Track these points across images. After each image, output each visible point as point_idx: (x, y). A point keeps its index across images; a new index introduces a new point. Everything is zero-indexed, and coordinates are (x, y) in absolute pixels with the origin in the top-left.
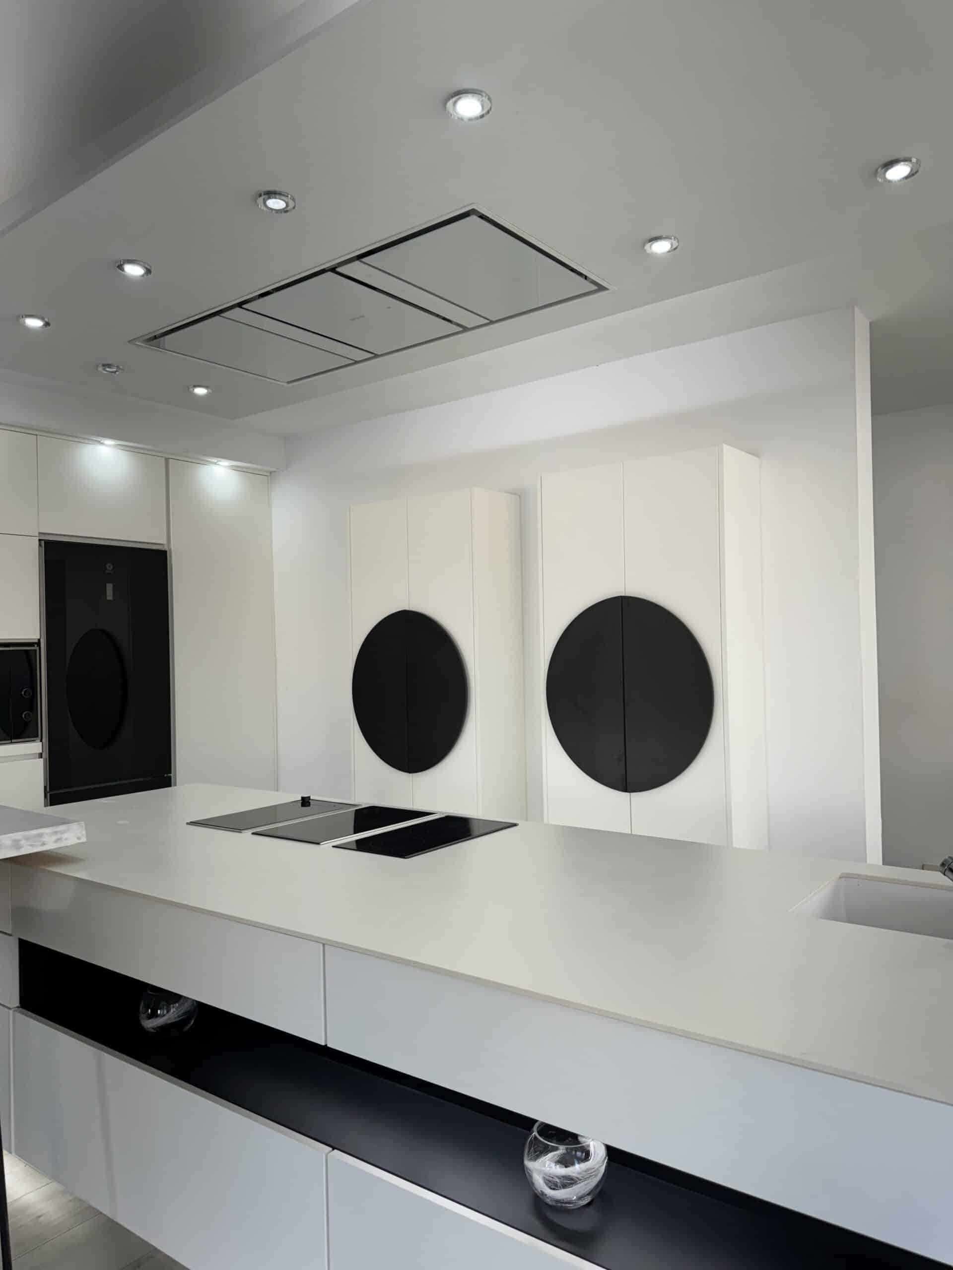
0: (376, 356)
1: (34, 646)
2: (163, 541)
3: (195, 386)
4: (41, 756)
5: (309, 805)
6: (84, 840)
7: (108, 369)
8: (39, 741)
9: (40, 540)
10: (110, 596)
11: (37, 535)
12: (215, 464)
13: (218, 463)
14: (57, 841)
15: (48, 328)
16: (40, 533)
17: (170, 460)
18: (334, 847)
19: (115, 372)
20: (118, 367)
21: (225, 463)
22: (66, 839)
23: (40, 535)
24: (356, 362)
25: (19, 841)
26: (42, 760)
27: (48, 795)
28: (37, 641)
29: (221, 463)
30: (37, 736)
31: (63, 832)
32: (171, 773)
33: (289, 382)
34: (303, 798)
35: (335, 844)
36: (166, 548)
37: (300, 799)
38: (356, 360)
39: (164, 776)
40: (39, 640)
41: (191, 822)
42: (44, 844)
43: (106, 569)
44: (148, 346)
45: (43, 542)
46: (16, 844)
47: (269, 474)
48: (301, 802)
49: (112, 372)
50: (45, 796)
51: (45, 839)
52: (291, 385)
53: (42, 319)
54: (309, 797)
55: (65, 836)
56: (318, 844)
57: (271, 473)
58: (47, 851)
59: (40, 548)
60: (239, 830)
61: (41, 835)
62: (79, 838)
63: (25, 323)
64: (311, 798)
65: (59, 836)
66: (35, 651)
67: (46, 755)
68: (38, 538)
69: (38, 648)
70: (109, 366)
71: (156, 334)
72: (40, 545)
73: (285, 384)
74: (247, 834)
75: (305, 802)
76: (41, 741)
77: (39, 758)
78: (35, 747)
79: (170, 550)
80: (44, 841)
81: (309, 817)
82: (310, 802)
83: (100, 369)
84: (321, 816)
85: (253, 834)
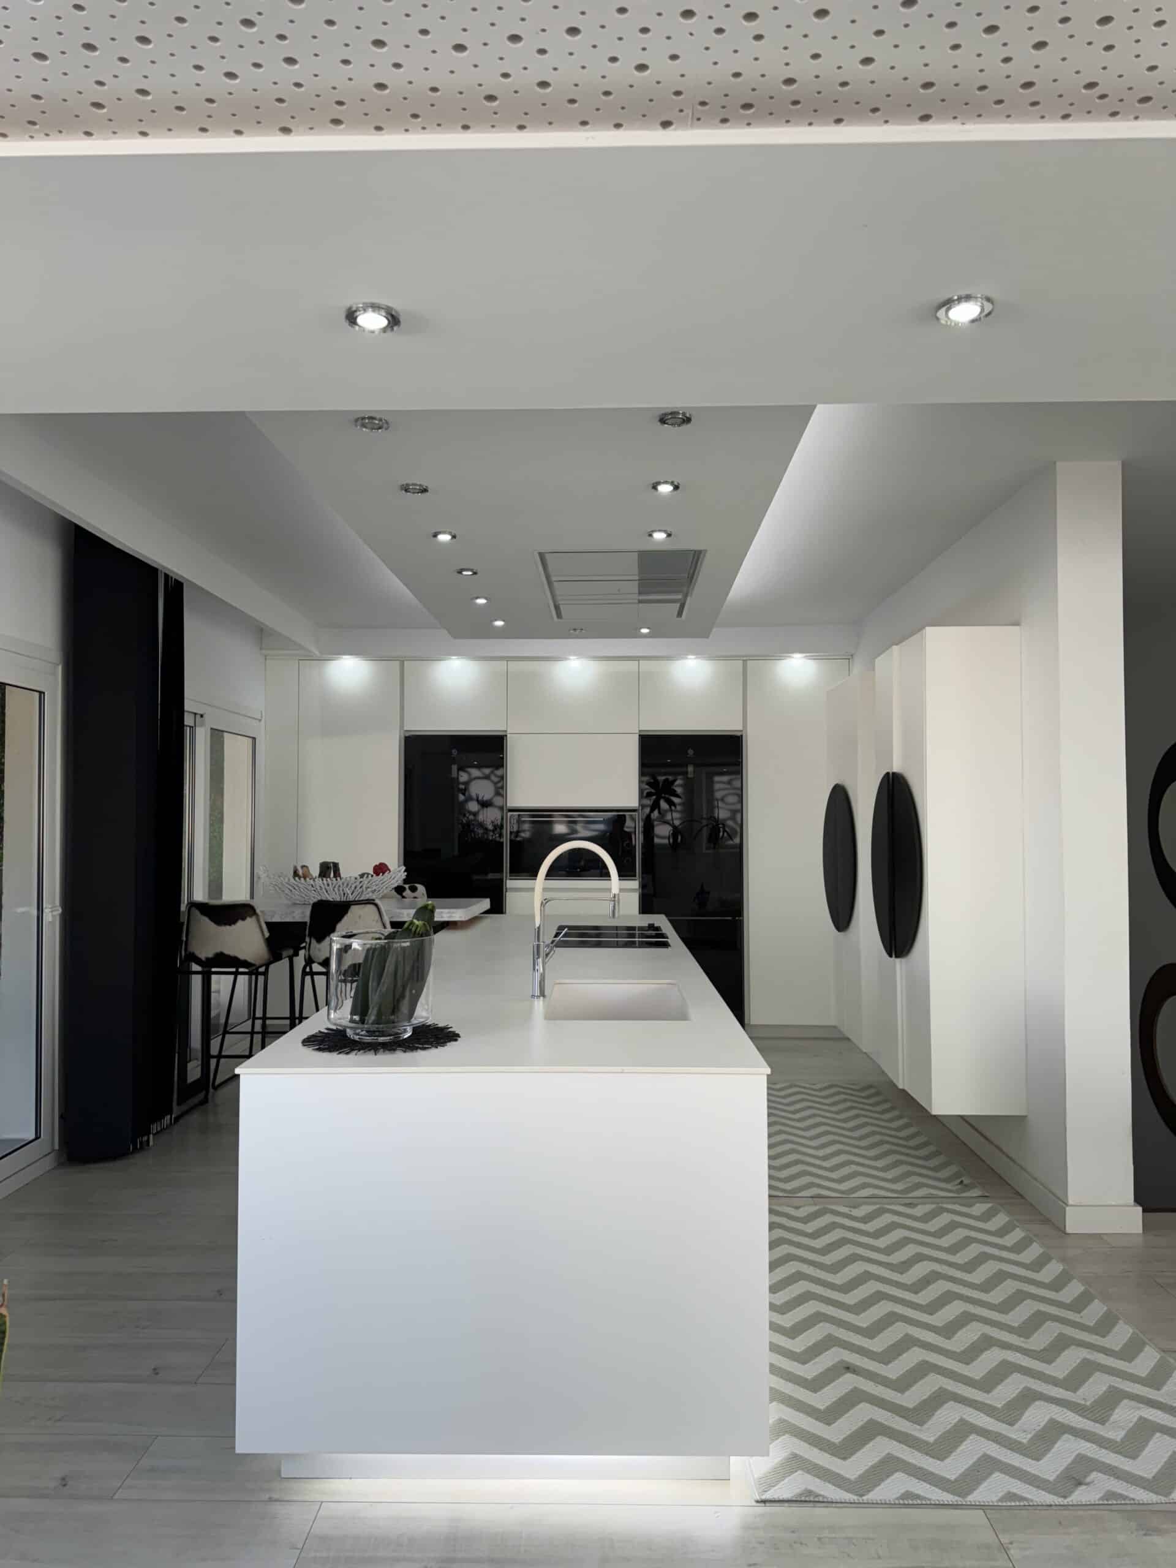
1: (634, 812)
2: (739, 728)
4: (637, 890)
13: (794, 657)
17: (748, 661)
23: (640, 732)
26: (638, 893)
28: (636, 808)
29: (798, 657)
36: (741, 733)
42: (442, 917)
43: (689, 755)
45: (641, 737)
47: (849, 658)
55: (454, 915)
57: (851, 656)
59: (639, 742)
66: (635, 815)
67: (640, 890)
68: (637, 735)
69: (637, 813)
78: (634, 884)
79: (746, 734)
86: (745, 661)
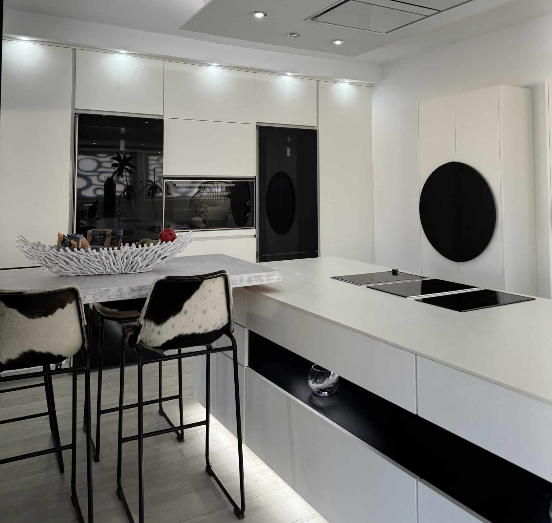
0: (440, 11)
1: (253, 180)
2: (316, 125)
3: (335, 40)
4: (255, 236)
5: (397, 275)
6: (281, 281)
7: (292, 36)
8: (254, 228)
9: (257, 126)
10: (289, 155)
11: (255, 123)
12: (342, 82)
13: (343, 82)
14: (268, 280)
15: (266, 17)
16: (257, 122)
17: (319, 81)
18: (415, 300)
19: (296, 36)
20: (297, 34)
21: (347, 81)
22: (273, 279)
23: (257, 123)
24: (427, 17)
25: (250, 278)
26: (256, 238)
27: (258, 257)
28: (254, 177)
29: (345, 81)
30: (253, 226)
31: (271, 276)
32: (317, 250)
33: (386, 33)
34: (393, 270)
35: (416, 298)
36: (316, 128)
37: (392, 270)
38: (428, 15)
39: (314, 251)
40: (255, 177)
41: (333, 277)
42: (262, 281)
43: (287, 140)
44: (313, 21)
45: (258, 127)
46: (250, 280)
47: (370, 86)
48: (392, 272)
49: (295, 37)
50: (257, 258)
51: (264, 278)
52: (387, 34)
53: (263, 13)
54: (397, 270)
55: (272, 278)
56: (406, 297)
57: (372, 85)
58: (262, 285)
59: (257, 130)
60: (360, 284)
61: (261, 276)
62: (279, 280)
63: (255, 16)
64: (398, 271)
65: (269, 278)
66: (254, 182)
67: (257, 236)
68: (256, 125)
69: (255, 181)
70: (293, 34)
71: (318, 14)
72: (257, 128)
73: (385, 34)
74: (364, 287)
75: (395, 272)
76: (255, 228)
77: (254, 237)
78: (253, 231)
79: (318, 130)
80: (263, 279)
81: (396, 282)
82: (397, 273)
83: (289, 36)
84: (404, 281)
85: (367, 287)
86: (318, 81)
